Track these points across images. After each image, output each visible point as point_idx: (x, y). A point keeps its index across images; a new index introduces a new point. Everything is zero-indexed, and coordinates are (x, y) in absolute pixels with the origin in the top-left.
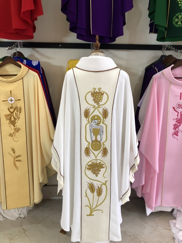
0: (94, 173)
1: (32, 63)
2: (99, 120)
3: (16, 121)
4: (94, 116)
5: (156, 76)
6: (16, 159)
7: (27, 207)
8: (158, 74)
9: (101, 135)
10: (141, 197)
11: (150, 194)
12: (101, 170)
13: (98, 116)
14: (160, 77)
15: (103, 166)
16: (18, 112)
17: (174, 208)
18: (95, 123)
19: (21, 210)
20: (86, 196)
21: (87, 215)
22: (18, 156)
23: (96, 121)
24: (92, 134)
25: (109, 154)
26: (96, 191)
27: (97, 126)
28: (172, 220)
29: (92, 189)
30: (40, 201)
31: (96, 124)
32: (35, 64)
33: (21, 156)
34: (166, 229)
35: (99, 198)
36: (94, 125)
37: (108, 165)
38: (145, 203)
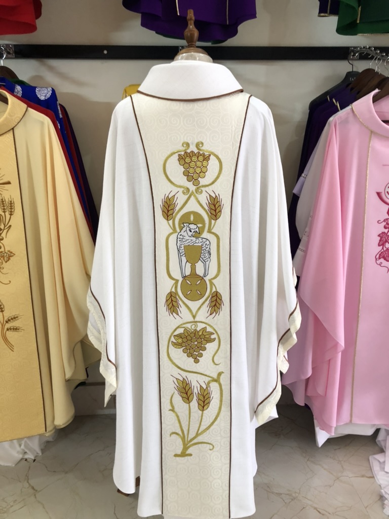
0: (190, 355)
1: (35, 92)
2: (200, 225)
3: (3, 235)
4: (188, 214)
5: (337, 117)
6: (8, 326)
7: (41, 435)
8: (342, 114)
9: (204, 262)
10: (304, 405)
11: (325, 398)
12: (206, 346)
13: (196, 214)
14: (345, 122)
15: (213, 337)
16: (7, 214)
17: (378, 427)
18: (191, 231)
19: (26, 442)
20: (173, 410)
21: (176, 455)
22: (12, 319)
23: (192, 226)
24: (184, 259)
25: (225, 308)
26: (195, 398)
27: (194, 239)
28: (375, 454)
29: (187, 394)
30: (68, 421)
31: (192, 233)
32: (43, 94)
33: (19, 317)
34: (363, 476)
35: (202, 413)
36: (187, 238)
37: (224, 335)
38: (314, 417)
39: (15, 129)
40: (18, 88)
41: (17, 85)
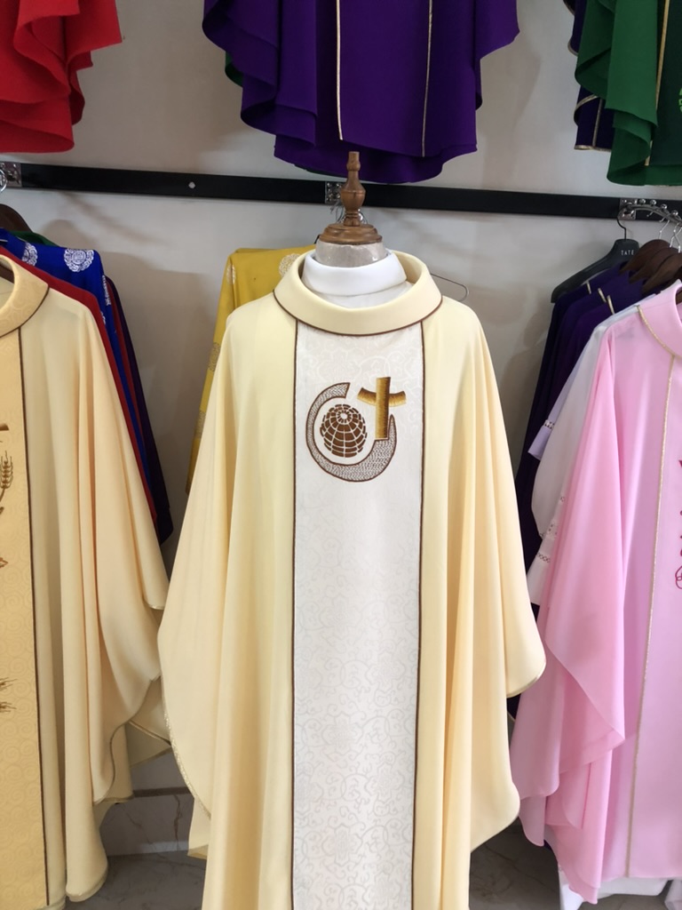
1: (63, 258)
5: (612, 327)
10: (542, 844)
11: (580, 832)
17: (670, 879)
32: (77, 262)
33: (7, 684)
38: (559, 866)
39: (22, 328)
40: (31, 249)
41: (28, 243)
